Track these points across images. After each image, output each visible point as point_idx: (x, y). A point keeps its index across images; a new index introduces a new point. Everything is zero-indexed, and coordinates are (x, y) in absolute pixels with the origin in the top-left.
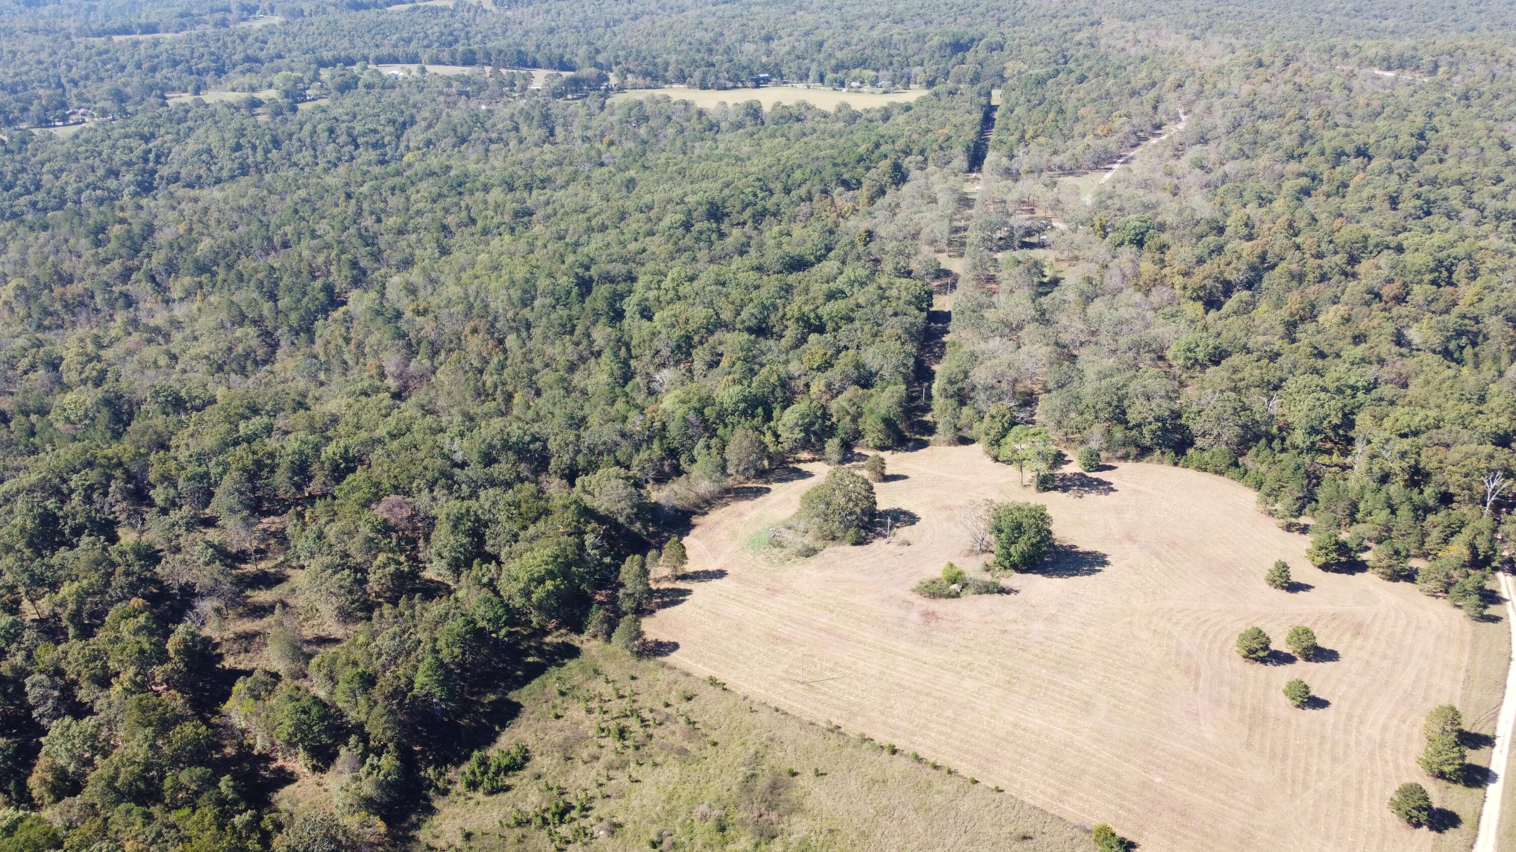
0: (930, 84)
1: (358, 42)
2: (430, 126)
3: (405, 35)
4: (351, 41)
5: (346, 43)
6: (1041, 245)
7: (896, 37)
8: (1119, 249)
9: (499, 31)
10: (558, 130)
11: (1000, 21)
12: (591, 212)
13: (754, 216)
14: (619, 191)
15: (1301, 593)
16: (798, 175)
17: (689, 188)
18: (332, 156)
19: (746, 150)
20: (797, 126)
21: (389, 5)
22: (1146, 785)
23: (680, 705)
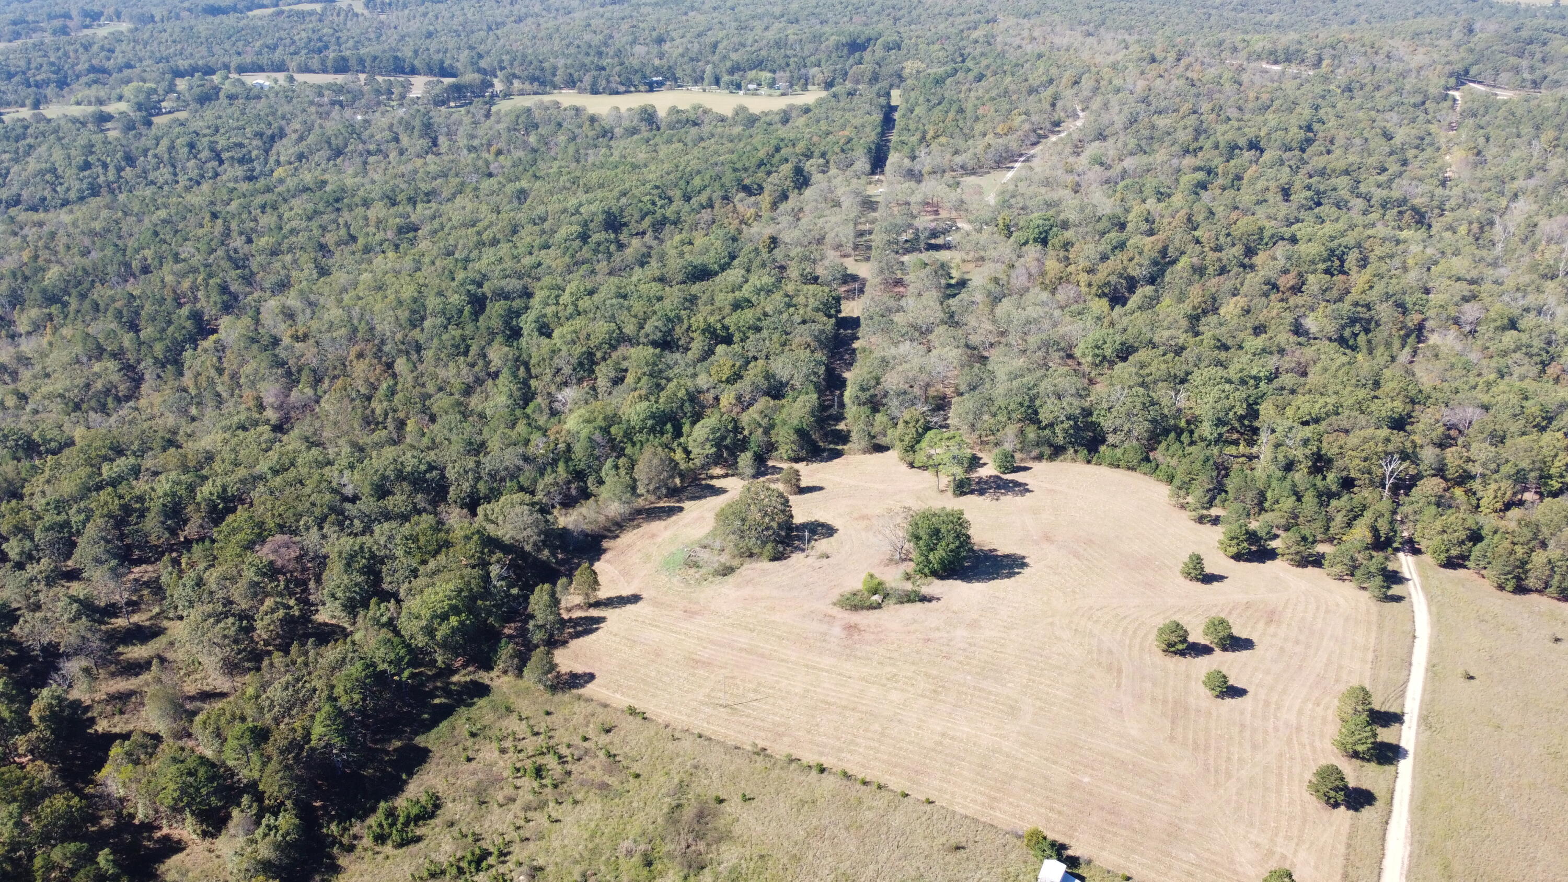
0: (829, 85)
1: (217, 49)
2: (301, 139)
3: (270, 41)
4: (210, 49)
5: (204, 50)
6: (947, 247)
7: (791, 37)
8: (1024, 248)
9: (372, 36)
10: (442, 140)
11: (896, 20)
12: (480, 226)
13: (653, 225)
14: (510, 202)
15: (1215, 584)
16: (697, 182)
17: (584, 197)
18: (194, 173)
19: (642, 156)
20: (694, 131)
21: (250, 9)
22: (1074, 786)
23: (598, 738)
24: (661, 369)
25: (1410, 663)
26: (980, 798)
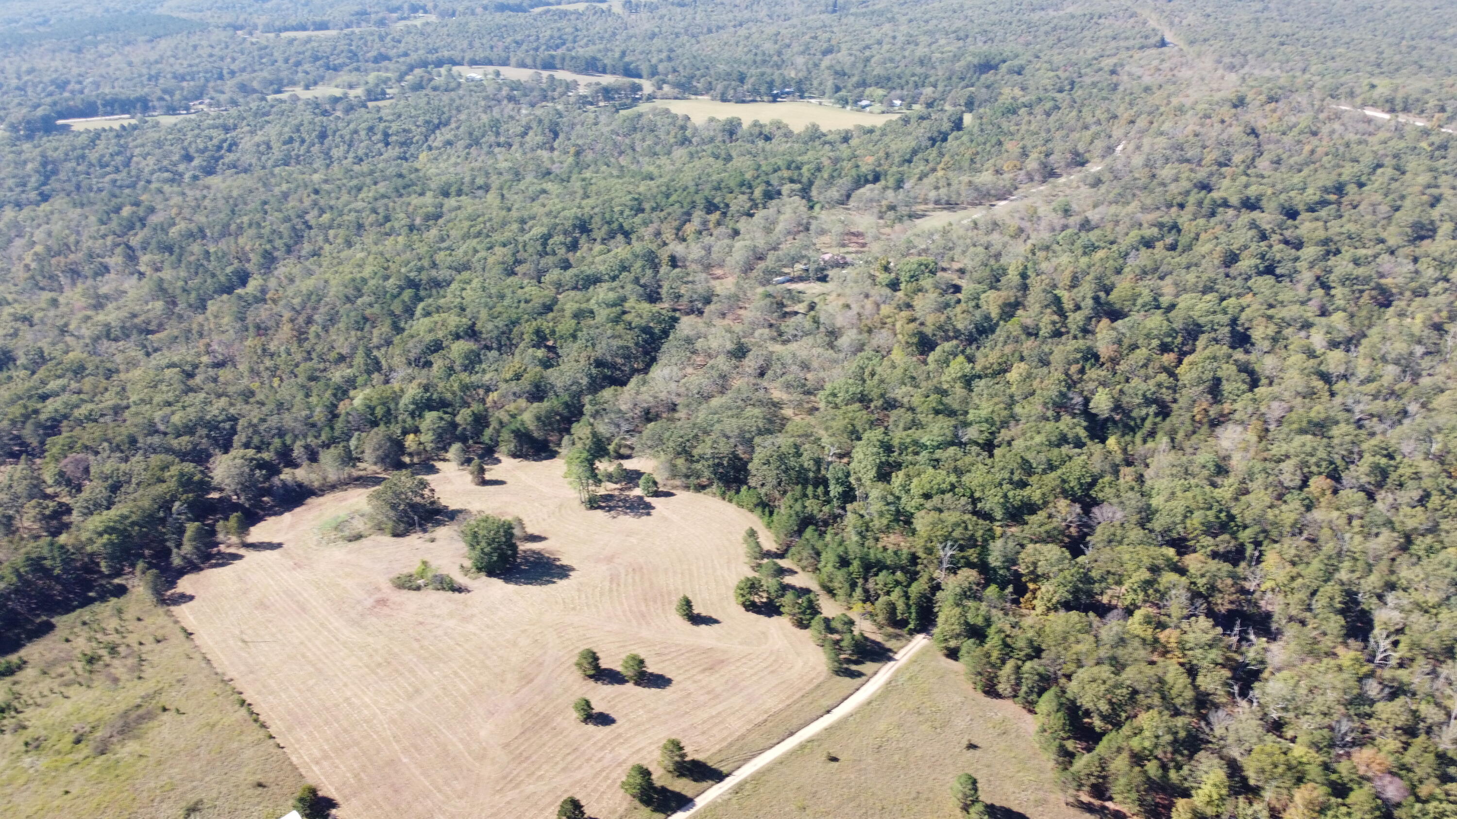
2: (457, 128)
3: (518, 37)
15: (703, 626)
22: (392, 762)
23: (150, 646)
24: (472, 362)
25: (792, 734)
26: (317, 753)
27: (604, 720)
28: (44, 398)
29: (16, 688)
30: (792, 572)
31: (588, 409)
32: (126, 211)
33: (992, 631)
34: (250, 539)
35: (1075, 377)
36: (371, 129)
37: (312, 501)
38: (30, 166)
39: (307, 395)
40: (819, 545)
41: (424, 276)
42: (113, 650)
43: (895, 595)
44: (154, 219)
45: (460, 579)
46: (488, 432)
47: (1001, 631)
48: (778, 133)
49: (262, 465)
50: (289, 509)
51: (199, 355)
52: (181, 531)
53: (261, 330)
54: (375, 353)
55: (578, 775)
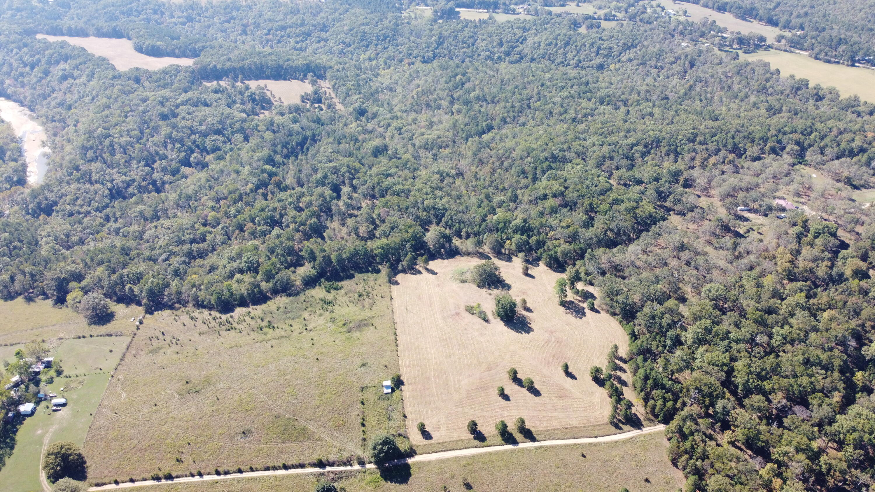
15: (569, 378)
22: (428, 378)
23: (379, 298)
24: (554, 211)
25: (574, 438)
26: (408, 364)
27: (506, 398)
28: (387, 176)
29: (337, 296)
30: (624, 371)
31: (587, 255)
32: (459, 77)
33: (691, 438)
34: (428, 267)
35: (868, 329)
36: (592, 44)
37: (458, 257)
38: (434, 38)
39: (479, 206)
40: (641, 365)
41: (561, 154)
42: (368, 294)
43: (659, 403)
44: (468, 85)
45: (490, 316)
46: (541, 250)
47: (694, 440)
48: (828, 96)
49: (445, 236)
50: (447, 258)
51: (452, 168)
52: (406, 254)
53: (481, 162)
54: (519, 192)
55: (485, 414)
